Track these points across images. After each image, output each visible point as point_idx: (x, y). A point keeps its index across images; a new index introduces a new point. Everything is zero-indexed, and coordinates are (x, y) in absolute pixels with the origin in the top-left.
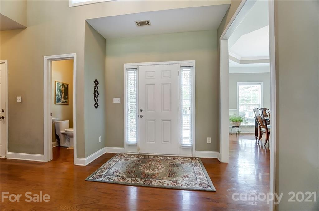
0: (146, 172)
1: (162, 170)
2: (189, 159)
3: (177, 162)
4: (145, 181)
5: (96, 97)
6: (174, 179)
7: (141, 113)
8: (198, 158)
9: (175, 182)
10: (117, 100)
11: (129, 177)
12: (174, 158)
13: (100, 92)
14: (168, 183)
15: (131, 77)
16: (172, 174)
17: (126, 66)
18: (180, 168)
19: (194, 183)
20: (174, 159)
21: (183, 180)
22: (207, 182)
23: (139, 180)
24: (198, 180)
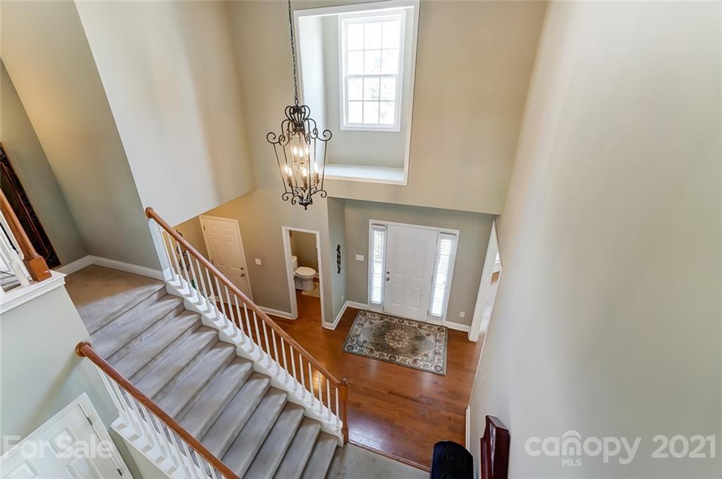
0: (391, 344)
1: (406, 343)
2: (436, 328)
3: (423, 332)
4: (391, 356)
5: (339, 262)
6: (414, 358)
7: (388, 276)
8: (446, 328)
9: (415, 361)
10: (360, 258)
11: (378, 350)
12: (421, 324)
13: (342, 256)
14: (409, 361)
15: (378, 240)
16: (414, 351)
17: (371, 221)
18: (423, 343)
19: (430, 364)
20: (420, 327)
21: (422, 360)
22: (441, 365)
23: (386, 354)
24: (436, 361)
